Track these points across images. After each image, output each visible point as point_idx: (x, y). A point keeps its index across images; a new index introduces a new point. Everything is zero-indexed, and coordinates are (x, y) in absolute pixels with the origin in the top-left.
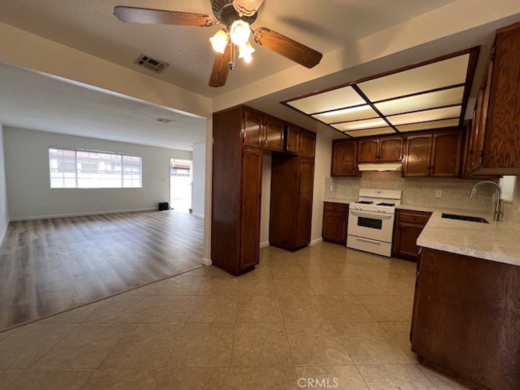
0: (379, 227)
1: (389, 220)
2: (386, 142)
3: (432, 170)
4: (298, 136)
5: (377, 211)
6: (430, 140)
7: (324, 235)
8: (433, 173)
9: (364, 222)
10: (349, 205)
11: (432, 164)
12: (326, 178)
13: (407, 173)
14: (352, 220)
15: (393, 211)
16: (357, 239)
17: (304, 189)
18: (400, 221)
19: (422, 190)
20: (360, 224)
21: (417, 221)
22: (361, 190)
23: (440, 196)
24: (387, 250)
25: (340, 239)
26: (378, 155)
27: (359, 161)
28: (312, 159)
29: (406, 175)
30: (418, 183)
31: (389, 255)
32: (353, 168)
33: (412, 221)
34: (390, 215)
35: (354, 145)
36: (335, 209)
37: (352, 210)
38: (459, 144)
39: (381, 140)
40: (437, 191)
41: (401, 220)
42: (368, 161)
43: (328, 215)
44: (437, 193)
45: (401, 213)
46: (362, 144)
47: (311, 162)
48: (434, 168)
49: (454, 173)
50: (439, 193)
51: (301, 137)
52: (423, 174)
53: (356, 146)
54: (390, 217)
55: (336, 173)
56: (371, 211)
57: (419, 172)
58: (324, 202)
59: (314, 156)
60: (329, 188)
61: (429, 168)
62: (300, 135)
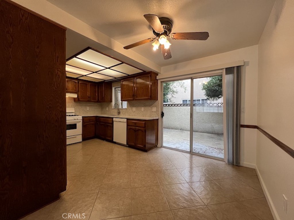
0: (75, 128)
1: (79, 123)
5: (74, 119)
6: (88, 85)
8: (90, 100)
11: (90, 95)
15: (81, 118)
19: (82, 107)
23: (88, 110)
24: (80, 139)
29: (80, 100)
33: (89, 121)
38: (97, 89)
41: (84, 121)
45: (84, 119)
48: (90, 97)
49: (96, 100)
50: (88, 108)
54: (80, 121)
56: (70, 120)
57: (85, 99)
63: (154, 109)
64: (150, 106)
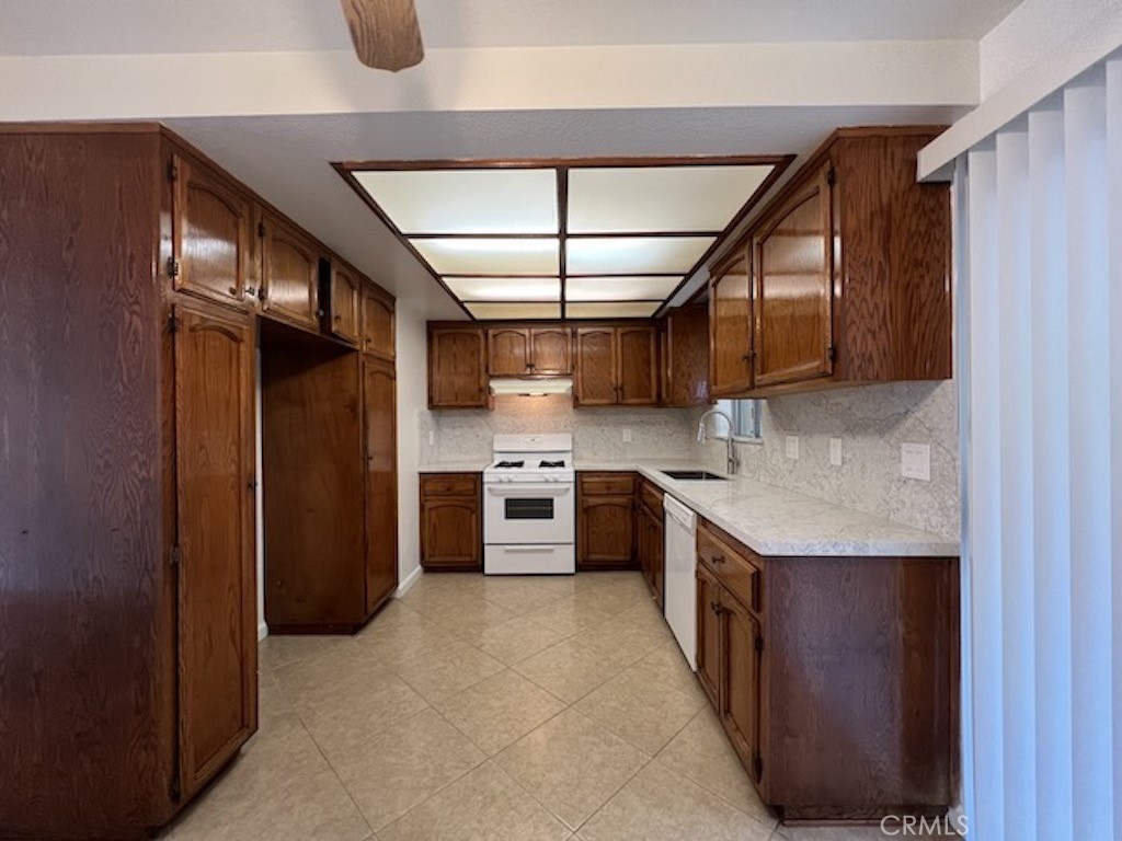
0: (550, 515)
1: (566, 498)
2: (542, 336)
3: (619, 392)
4: (355, 293)
6: (612, 337)
7: (427, 559)
8: (623, 398)
9: (519, 508)
10: (481, 473)
11: (620, 382)
12: (421, 412)
13: (583, 398)
14: (493, 508)
15: (572, 478)
16: (507, 551)
17: (375, 444)
18: (584, 494)
20: (509, 515)
21: (613, 491)
22: (496, 437)
23: (629, 440)
24: (565, 560)
25: (468, 559)
26: (529, 362)
27: (491, 372)
28: (390, 362)
29: (582, 402)
30: (596, 418)
31: (572, 570)
32: (481, 390)
33: (605, 492)
34: (567, 486)
35: (477, 336)
36: (449, 489)
37: (490, 486)
38: (652, 348)
39: (533, 331)
40: (625, 431)
41: (585, 492)
42: (510, 373)
43: (433, 504)
44: (625, 435)
45: (585, 480)
46: (494, 336)
47: (387, 370)
48: (622, 389)
49: (650, 397)
50: (627, 434)
51: (364, 301)
52: (607, 401)
53: (482, 337)
54: (568, 490)
55: (440, 401)
56: (529, 481)
57: (602, 398)
58: (420, 474)
59: (395, 357)
60: (427, 438)
61: (616, 390)
62: (360, 294)
63: (916, 461)
64: (884, 426)
